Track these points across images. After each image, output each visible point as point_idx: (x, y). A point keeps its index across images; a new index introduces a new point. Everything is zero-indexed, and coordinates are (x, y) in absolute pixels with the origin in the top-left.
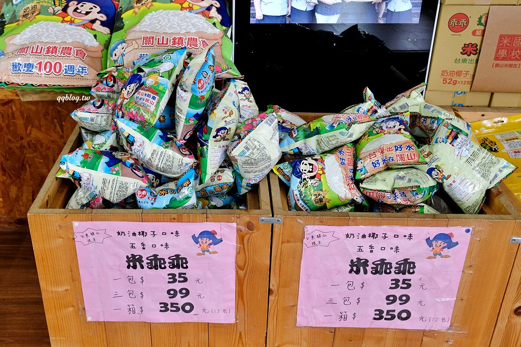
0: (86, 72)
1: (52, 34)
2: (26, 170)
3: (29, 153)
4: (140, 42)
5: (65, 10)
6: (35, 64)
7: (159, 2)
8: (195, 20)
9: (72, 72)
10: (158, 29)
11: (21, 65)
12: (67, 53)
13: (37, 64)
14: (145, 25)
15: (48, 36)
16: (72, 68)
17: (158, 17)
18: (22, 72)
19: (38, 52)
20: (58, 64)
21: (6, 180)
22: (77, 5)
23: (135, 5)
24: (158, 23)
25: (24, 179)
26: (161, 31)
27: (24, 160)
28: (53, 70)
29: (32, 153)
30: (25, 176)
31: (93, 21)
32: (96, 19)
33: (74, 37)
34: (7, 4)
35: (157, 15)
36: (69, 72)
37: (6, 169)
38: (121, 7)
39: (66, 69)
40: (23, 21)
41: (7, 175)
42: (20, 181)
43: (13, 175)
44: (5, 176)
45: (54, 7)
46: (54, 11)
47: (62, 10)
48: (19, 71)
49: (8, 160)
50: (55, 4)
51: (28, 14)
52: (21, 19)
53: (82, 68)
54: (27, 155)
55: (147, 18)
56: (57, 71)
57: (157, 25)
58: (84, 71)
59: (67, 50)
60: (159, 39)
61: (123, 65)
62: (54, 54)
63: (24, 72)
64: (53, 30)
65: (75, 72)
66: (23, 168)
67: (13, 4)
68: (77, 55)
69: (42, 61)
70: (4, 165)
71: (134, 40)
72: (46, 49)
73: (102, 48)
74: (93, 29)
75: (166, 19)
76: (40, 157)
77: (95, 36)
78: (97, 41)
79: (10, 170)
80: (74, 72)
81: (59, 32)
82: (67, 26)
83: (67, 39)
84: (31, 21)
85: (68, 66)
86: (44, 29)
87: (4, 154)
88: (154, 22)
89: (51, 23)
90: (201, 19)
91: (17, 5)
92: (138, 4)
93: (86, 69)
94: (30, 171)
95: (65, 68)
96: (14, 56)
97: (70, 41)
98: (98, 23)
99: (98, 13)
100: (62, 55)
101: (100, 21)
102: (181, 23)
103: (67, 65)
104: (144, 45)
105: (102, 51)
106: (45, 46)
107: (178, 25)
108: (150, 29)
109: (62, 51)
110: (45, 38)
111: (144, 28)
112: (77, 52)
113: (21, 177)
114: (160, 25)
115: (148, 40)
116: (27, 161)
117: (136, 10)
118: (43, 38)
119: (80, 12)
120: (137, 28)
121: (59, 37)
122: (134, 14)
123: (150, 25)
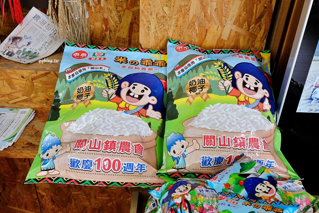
0: (145, 169)
1: (109, 125)
2: (72, 202)
3: (75, 191)
4: (201, 141)
5: (118, 93)
6: (94, 161)
7: (215, 94)
8: (253, 116)
9: (131, 170)
10: (218, 127)
11: (79, 161)
12: (126, 150)
13: (96, 161)
14: (204, 121)
15: (105, 127)
16: (131, 166)
17: (216, 112)
18: (80, 168)
19: (96, 147)
20: (117, 162)
21: (55, 208)
22: (129, 86)
23: (189, 93)
24: (217, 119)
25: (69, 208)
26: (221, 129)
27: (70, 195)
28: (111, 168)
29: (77, 191)
30: (71, 206)
31: (146, 107)
32: (149, 104)
33: (131, 129)
34: (61, 81)
35: (214, 109)
36: (128, 170)
37: (55, 201)
38: (170, 89)
39: (125, 167)
40: (78, 103)
41: (56, 204)
42: (66, 209)
43: (60, 204)
44: (54, 205)
45: (107, 90)
46: (108, 95)
47: (116, 94)
48: (77, 168)
49: (57, 195)
50: (108, 86)
51: (82, 96)
52: (75, 99)
53: (141, 165)
54: (73, 193)
55: (205, 112)
56: (116, 169)
57: (216, 121)
58: (143, 168)
59: (125, 146)
60: (220, 138)
61: (185, 168)
62: (112, 150)
63: (83, 169)
64: (109, 120)
65: (134, 170)
66: (69, 200)
67: (66, 81)
68: (135, 152)
69: (101, 158)
70: (53, 198)
71: (194, 138)
72: (104, 144)
73: (156, 135)
74: (147, 117)
75: (224, 115)
76: (84, 194)
77: (150, 124)
78: (151, 130)
79: (58, 202)
80: (132, 169)
81: (116, 122)
82: (122, 114)
83: (124, 132)
84: (86, 107)
85: (128, 164)
86: (101, 119)
87: (54, 191)
88: (213, 118)
89: (107, 111)
90: (258, 114)
91: (70, 83)
92: (192, 93)
93: (145, 166)
94: (75, 203)
95: (124, 165)
96: (72, 150)
97: (127, 134)
98: (151, 107)
99: (150, 96)
100: (121, 152)
101: (152, 105)
102: (240, 119)
103: (126, 163)
104: (206, 146)
105: (156, 139)
106: (103, 141)
107: (238, 123)
108: (210, 127)
109: (121, 146)
110: (103, 130)
111: (203, 124)
112: (135, 147)
113: (67, 207)
114: (220, 122)
115: (209, 140)
116: (73, 197)
117: (191, 99)
118: (100, 130)
119: (133, 97)
120: (195, 123)
121: (117, 129)
122: (188, 104)
123: (209, 121)
